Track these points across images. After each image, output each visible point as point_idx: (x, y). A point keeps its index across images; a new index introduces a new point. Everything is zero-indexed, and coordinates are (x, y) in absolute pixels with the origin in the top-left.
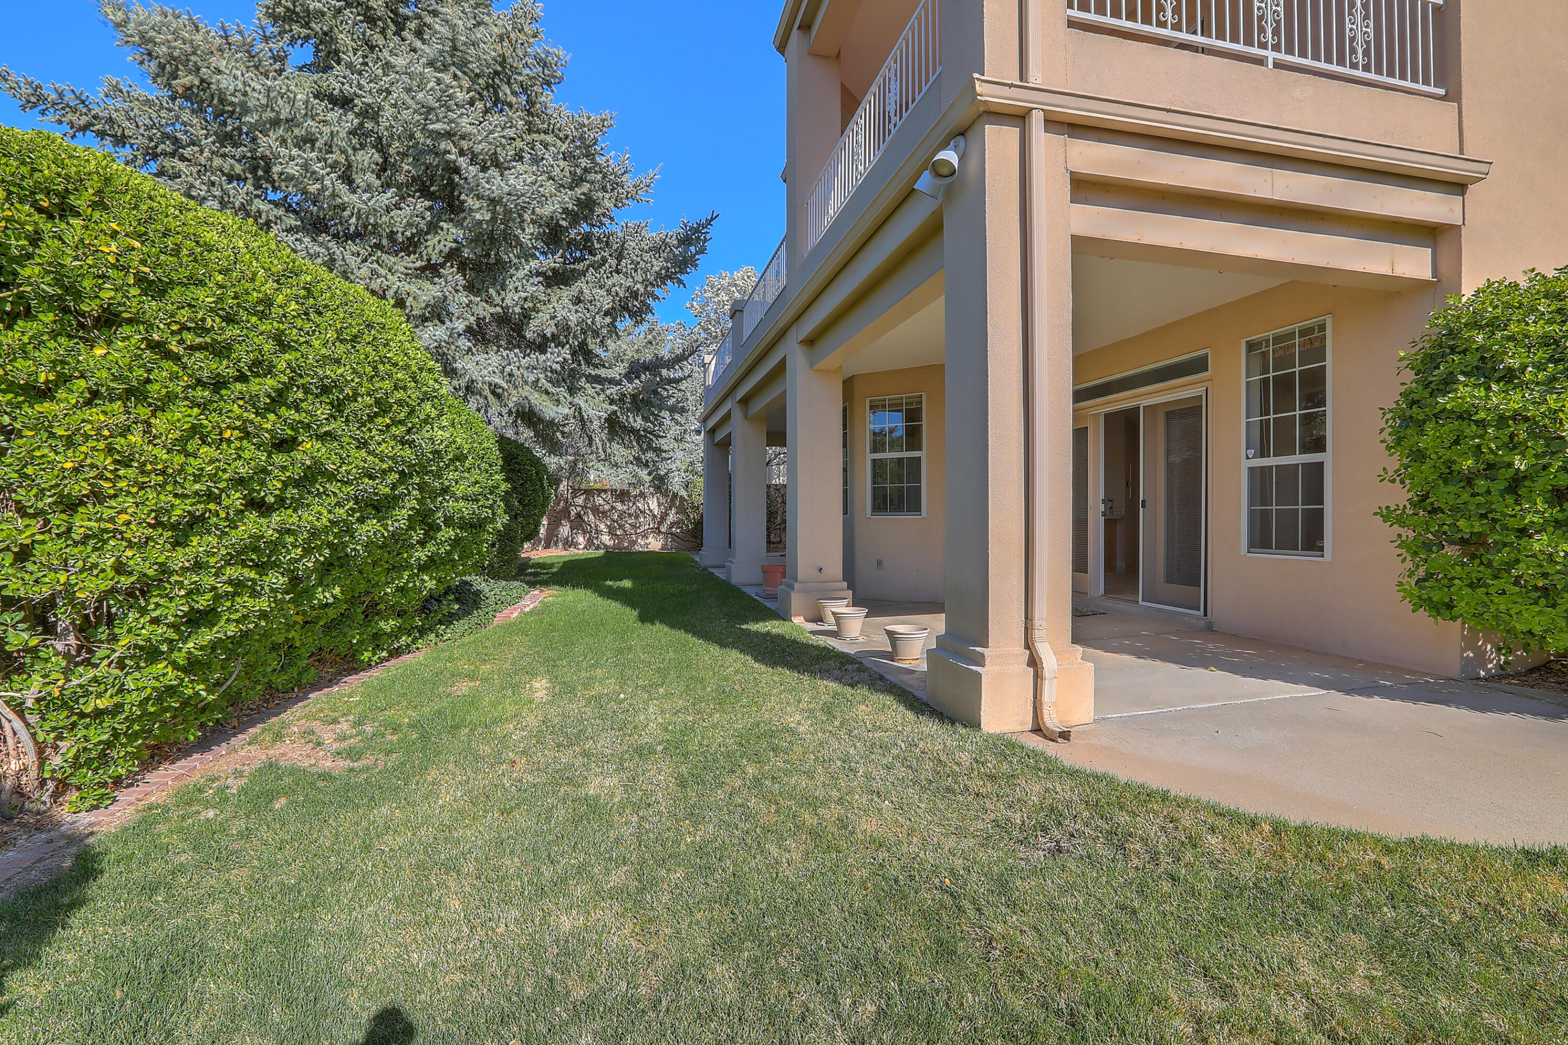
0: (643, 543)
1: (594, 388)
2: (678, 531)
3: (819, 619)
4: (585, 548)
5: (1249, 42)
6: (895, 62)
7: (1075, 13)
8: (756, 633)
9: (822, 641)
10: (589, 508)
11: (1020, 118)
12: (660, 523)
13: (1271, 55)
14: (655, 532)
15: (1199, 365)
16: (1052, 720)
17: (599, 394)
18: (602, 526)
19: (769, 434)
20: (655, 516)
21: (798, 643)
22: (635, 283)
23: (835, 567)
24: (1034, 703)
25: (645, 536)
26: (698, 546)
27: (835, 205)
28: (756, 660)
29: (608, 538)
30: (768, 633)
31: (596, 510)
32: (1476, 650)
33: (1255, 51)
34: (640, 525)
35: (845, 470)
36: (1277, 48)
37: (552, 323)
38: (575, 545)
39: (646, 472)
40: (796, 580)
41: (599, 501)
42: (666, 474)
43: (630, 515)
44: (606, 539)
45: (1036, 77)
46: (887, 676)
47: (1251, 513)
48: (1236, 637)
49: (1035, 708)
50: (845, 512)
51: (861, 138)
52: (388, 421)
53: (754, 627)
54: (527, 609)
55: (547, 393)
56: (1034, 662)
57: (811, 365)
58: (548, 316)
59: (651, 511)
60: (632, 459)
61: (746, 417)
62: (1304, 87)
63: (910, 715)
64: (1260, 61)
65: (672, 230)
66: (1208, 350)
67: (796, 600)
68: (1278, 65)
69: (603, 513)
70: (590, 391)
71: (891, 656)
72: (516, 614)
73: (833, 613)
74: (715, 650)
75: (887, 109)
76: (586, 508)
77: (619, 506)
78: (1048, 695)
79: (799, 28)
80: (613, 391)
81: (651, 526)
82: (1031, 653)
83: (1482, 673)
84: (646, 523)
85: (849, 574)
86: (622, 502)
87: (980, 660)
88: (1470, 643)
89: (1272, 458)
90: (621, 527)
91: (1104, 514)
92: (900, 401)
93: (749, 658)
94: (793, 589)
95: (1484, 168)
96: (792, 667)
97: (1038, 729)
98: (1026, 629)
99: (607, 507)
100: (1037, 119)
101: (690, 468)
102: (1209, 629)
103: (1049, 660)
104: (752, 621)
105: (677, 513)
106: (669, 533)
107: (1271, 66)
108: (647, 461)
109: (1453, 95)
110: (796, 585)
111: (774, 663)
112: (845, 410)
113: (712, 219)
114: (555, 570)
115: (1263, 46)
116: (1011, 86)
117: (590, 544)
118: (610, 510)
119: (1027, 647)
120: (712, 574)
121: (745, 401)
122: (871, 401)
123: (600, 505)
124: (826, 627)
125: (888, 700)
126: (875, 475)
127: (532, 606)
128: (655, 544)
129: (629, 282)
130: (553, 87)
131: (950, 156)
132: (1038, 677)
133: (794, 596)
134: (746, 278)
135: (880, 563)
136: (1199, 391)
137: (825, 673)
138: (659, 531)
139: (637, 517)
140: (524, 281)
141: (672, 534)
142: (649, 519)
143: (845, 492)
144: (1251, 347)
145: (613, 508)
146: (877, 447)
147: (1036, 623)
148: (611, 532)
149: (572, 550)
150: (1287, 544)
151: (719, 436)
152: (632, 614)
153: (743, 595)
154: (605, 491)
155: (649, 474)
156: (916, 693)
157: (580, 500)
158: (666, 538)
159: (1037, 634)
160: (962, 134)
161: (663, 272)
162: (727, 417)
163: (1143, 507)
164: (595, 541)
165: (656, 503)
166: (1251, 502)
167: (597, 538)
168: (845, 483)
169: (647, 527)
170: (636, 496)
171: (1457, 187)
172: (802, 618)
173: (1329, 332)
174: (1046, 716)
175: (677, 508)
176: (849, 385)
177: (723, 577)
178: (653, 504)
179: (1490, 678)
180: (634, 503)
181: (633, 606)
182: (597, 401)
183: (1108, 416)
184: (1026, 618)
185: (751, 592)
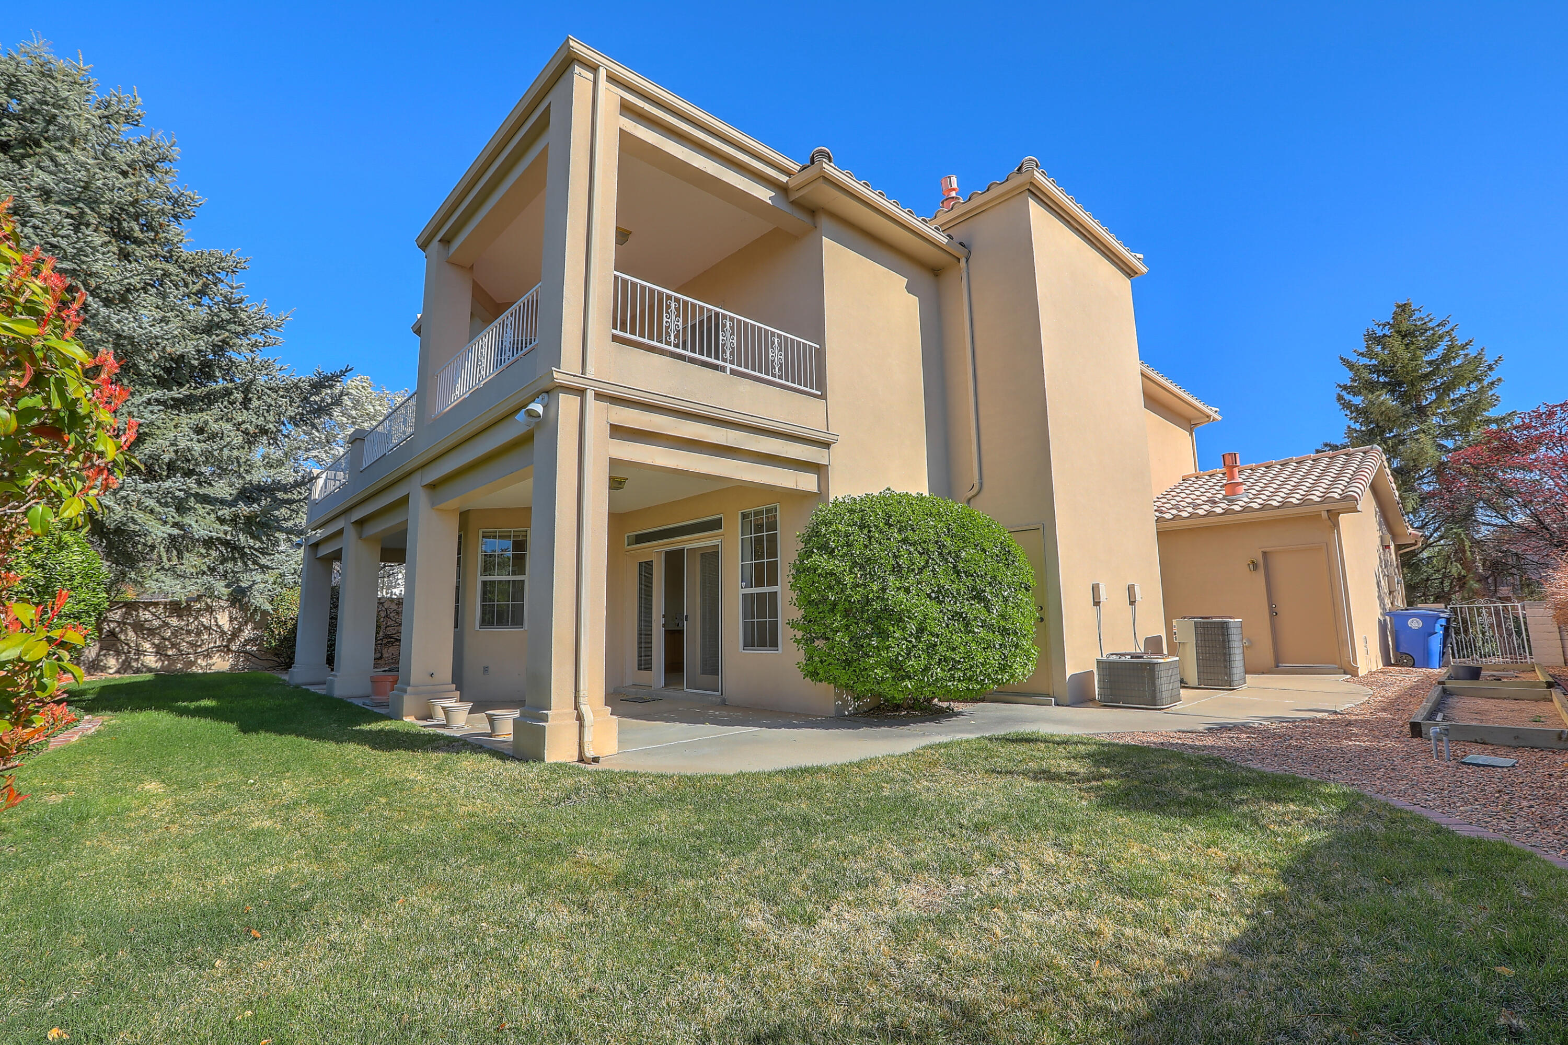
0: (204, 664)
1: (204, 508)
2: (255, 648)
3: (429, 716)
4: (118, 672)
5: (717, 358)
6: (512, 316)
7: (618, 332)
8: (370, 731)
9: (432, 731)
10: (129, 624)
11: (581, 392)
12: (229, 641)
13: (729, 366)
14: (222, 651)
15: (715, 525)
16: (589, 753)
17: (209, 514)
18: (147, 646)
19: (383, 550)
20: (223, 633)
21: (409, 734)
22: (268, 422)
23: (445, 672)
24: (580, 743)
25: (208, 655)
26: (288, 664)
27: (461, 391)
28: (373, 748)
29: (153, 659)
30: (381, 730)
31: (139, 627)
32: (843, 700)
33: (720, 363)
34: (203, 643)
35: (458, 588)
36: (732, 362)
37: (172, 449)
38: (104, 669)
39: (223, 583)
40: (409, 685)
41: (145, 615)
42: (251, 587)
43: (189, 632)
44: (151, 661)
45: (591, 372)
46: (485, 745)
47: (745, 624)
48: (737, 707)
49: (580, 746)
50: (456, 626)
51: (484, 352)
52: (31, 549)
53: (366, 727)
54: (89, 732)
55: (152, 512)
56: (580, 718)
57: (433, 505)
58: (168, 443)
59: (219, 627)
60: (205, 569)
61: (360, 537)
62: (746, 386)
63: (499, 762)
64: (723, 369)
65: (305, 375)
66: (721, 515)
67: (408, 702)
68: (733, 372)
69: (149, 629)
70: (201, 512)
71: (490, 735)
72: (76, 738)
73: (443, 708)
74: (332, 746)
75: (504, 344)
76: (125, 623)
77: (174, 621)
78: (587, 738)
79: (440, 241)
80: (225, 512)
81: (218, 643)
82: (578, 712)
83: (846, 713)
84: (210, 641)
85: (458, 679)
86: (180, 617)
87: (545, 718)
88: (839, 697)
89: (754, 588)
90: (174, 646)
91: (664, 626)
92: (509, 534)
93: (367, 747)
94: (406, 692)
95: (836, 438)
96: (407, 748)
97: (581, 760)
98: (576, 697)
99: (156, 623)
100: (590, 395)
101: (279, 580)
102: (724, 703)
103: (589, 717)
104: (365, 722)
105: (254, 629)
106: (241, 652)
107: (728, 373)
108: (226, 571)
109: (823, 397)
110: (409, 689)
111: (390, 749)
112: (460, 537)
113: (346, 371)
114: (89, 697)
115: (724, 360)
116: (574, 376)
117: (125, 667)
118: (160, 627)
119: (576, 708)
120: (308, 690)
121: (361, 523)
122: (483, 532)
123: (146, 620)
124: (435, 722)
125: (485, 756)
126: (484, 593)
127: (93, 730)
128: (221, 664)
129: (261, 421)
130: (181, 221)
131: (538, 408)
132: (581, 726)
133: (406, 699)
134: (360, 388)
135: (486, 670)
136: (716, 542)
137: (436, 749)
138: (229, 650)
139: (199, 634)
140: (141, 408)
141: (245, 652)
142: (215, 636)
143: (457, 608)
144: (744, 516)
145: (166, 624)
146: (488, 568)
147: (582, 693)
148: (160, 651)
149: (103, 676)
150: (762, 644)
151: (324, 551)
152: (229, 728)
153: (350, 705)
154: (156, 604)
155: (227, 586)
156: (505, 752)
157: (117, 615)
158: (237, 658)
159: (582, 700)
160: (547, 392)
161: (298, 417)
162: (340, 532)
163: (686, 620)
164: (134, 664)
165: (227, 618)
166: (745, 617)
167: (137, 660)
168: (457, 601)
169: (212, 645)
170: (200, 610)
171: (827, 445)
172: (413, 717)
173: (778, 513)
174: (586, 750)
175: (255, 623)
176: (465, 517)
177: (323, 692)
178: (223, 620)
179: (850, 715)
180: (196, 618)
181: (229, 720)
182: (208, 521)
183: (667, 553)
184: (576, 691)
185: (358, 702)
